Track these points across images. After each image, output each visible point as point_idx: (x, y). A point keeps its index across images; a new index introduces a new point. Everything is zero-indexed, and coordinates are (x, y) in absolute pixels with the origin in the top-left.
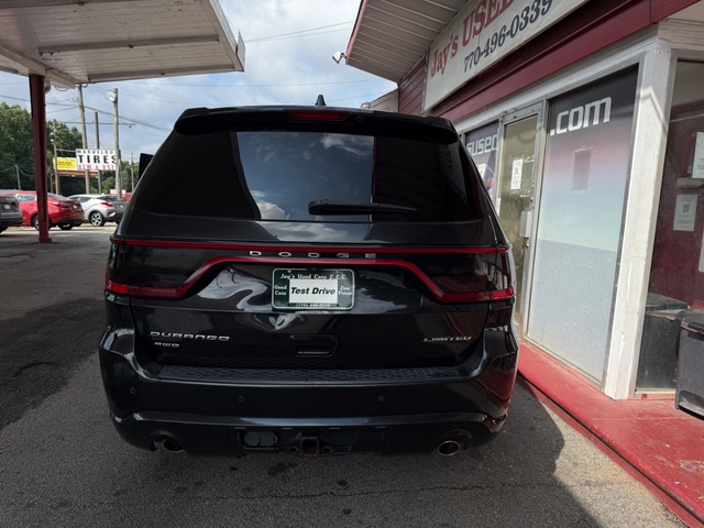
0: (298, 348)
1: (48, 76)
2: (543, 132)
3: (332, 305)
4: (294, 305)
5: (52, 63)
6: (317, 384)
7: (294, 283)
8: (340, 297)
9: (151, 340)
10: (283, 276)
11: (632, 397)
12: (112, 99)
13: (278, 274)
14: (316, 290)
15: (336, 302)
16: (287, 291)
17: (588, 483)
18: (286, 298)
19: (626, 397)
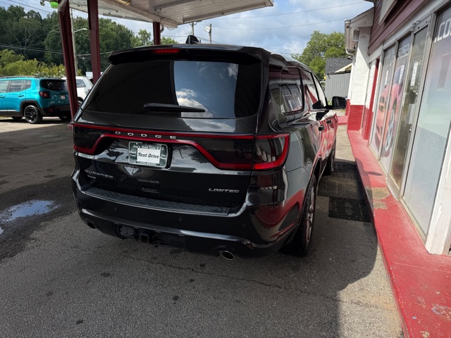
0: (143, 186)
1: (162, 22)
2: (430, 40)
3: (157, 165)
4: (139, 162)
5: (163, 14)
6: (145, 207)
7: (140, 150)
8: (161, 160)
9: (86, 174)
10: (134, 146)
11: (446, 254)
12: (208, 31)
13: (132, 145)
14: (150, 156)
15: (158, 163)
16: (136, 154)
17: (358, 303)
18: (136, 158)
19: (440, 252)
